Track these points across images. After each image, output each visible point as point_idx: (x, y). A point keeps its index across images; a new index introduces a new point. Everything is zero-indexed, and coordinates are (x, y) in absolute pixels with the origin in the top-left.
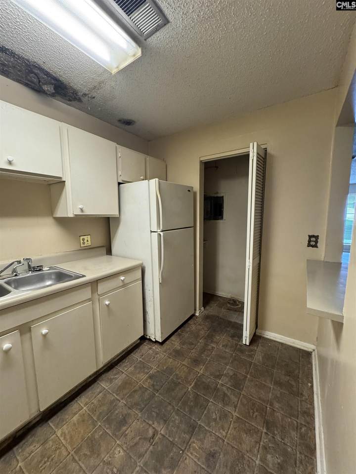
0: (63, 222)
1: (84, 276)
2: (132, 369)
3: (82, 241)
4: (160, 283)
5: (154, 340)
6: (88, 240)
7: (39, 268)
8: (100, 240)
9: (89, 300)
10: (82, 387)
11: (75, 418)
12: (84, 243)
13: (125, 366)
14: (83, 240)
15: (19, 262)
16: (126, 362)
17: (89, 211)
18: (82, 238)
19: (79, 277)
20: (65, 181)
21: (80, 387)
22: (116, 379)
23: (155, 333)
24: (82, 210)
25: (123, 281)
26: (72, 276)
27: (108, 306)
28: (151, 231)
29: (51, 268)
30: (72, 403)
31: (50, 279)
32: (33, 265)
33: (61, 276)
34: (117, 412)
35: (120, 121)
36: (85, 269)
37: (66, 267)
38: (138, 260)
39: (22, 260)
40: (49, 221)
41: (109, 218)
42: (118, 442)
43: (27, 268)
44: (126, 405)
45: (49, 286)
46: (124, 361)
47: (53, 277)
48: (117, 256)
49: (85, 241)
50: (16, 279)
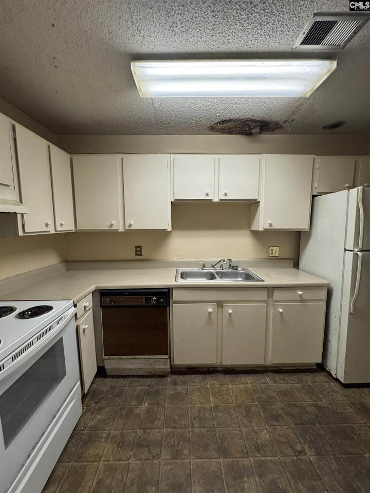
0: (257, 234)
1: (263, 281)
2: (299, 386)
3: (270, 252)
4: (350, 314)
5: (335, 376)
6: (276, 252)
7: (235, 268)
8: (288, 252)
9: (265, 302)
10: (252, 370)
11: (242, 386)
12: (272, 253)
13: (293, 380)
14: (272, 250)
15: (224, 261)
16: (295, 377)
17: (276, 226)
18: (271, 248)
19: (258, 280)
20: (259, 202)
21: (250, 369)
22: (280, 383)
23: (337, 369)
24: (271, 225)
25: (300, 296)
26: (254, 279)
27: (281, 313)
28: (345, 249)
29: (243, 269)
30: (243, 375)
31: (241, 277)
32: (232, 265)
33: (248, 277)
34: (273, 407)
35: (324, 128)
36: (267, 275)
37: (254, 271)
38: (326, 279)
39: (226, 260)
40: (247, 232)
41: (300, 232)
42: (267, 427)
43: (229, 266)
44: (282, 408)
45: (240, 282)
46: (293, 374)
47: (243, 276)
48: (304, 271)
49: (274, 252)
50: (221, 272)
